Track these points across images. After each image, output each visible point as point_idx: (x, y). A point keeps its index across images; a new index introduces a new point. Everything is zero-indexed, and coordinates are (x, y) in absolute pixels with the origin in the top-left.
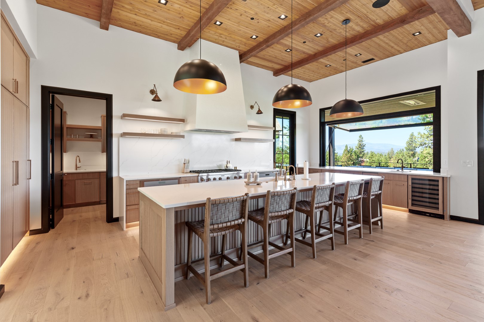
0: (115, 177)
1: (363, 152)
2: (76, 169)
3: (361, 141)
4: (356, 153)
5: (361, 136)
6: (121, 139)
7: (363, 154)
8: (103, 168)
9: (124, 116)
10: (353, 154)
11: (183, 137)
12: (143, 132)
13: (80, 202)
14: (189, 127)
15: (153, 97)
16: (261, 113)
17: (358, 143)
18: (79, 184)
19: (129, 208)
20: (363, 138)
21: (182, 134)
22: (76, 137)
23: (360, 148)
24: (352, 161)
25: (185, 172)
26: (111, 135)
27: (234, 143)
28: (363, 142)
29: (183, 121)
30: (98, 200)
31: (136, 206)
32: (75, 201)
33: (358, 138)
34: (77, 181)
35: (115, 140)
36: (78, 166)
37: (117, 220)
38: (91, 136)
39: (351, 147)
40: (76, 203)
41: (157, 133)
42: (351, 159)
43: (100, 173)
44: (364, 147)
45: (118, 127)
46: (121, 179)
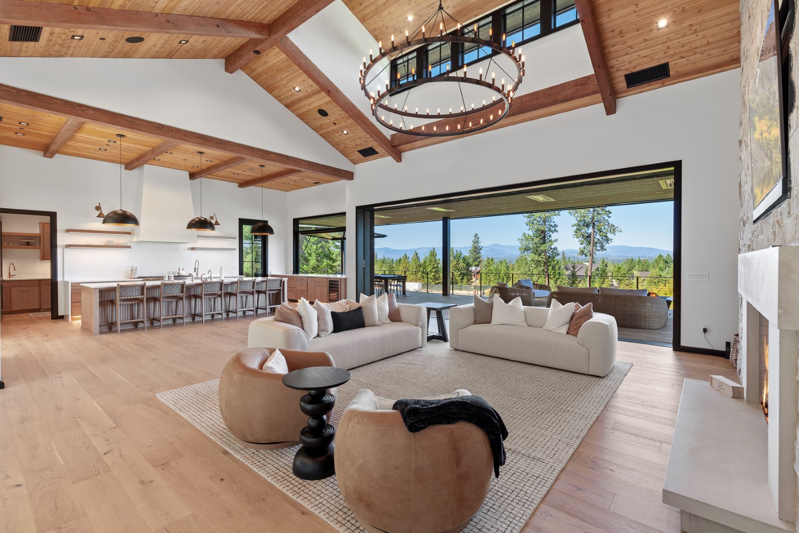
0: (60, 282)
1: (479, 258)
2: (10, 278)
3: (476, 242)
4: (465, 260)
5: (477, 235)
6: (66, 250)
7: (479, 260)
8: (48, 275)
9: (68, 231)
10: (461, 261)
11: (129, 247)
12: (88, 243)
13: (17, 309)
14: (135, 239)
15: (98, 213)
16: (219, 224)
17: (472, 245)
18: (15, 292)
19: (74, 304)
20: (479, 238)
21: (129, 245)
22: (10, 245)
23: (475, 252)
24: (459, 270)
25: (132, 277)
26: (56, 246)
27: (190, 251)
28: (479, 244)
29: (129, 233)
30: (38, 307)
31: (79, 304)
32: (11, 308)
33: (473, 238)
34: (13, 289)
35: (59, 251)
36: (11, 274)
37: (62, 317)
38: (28, 244)
39: (459, 251)
40: (13, 309)
41: (103, 244)
42: (458, 269)
43: (40, 282)
44: (480, 251)
45: (62, 239)
46: (66, 283)
